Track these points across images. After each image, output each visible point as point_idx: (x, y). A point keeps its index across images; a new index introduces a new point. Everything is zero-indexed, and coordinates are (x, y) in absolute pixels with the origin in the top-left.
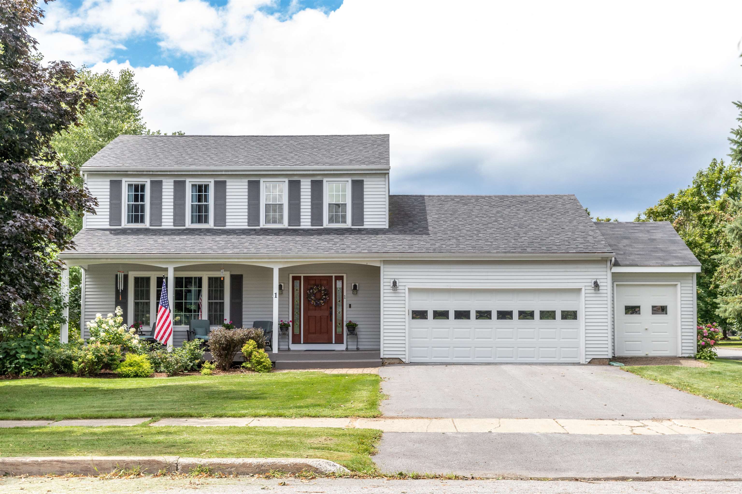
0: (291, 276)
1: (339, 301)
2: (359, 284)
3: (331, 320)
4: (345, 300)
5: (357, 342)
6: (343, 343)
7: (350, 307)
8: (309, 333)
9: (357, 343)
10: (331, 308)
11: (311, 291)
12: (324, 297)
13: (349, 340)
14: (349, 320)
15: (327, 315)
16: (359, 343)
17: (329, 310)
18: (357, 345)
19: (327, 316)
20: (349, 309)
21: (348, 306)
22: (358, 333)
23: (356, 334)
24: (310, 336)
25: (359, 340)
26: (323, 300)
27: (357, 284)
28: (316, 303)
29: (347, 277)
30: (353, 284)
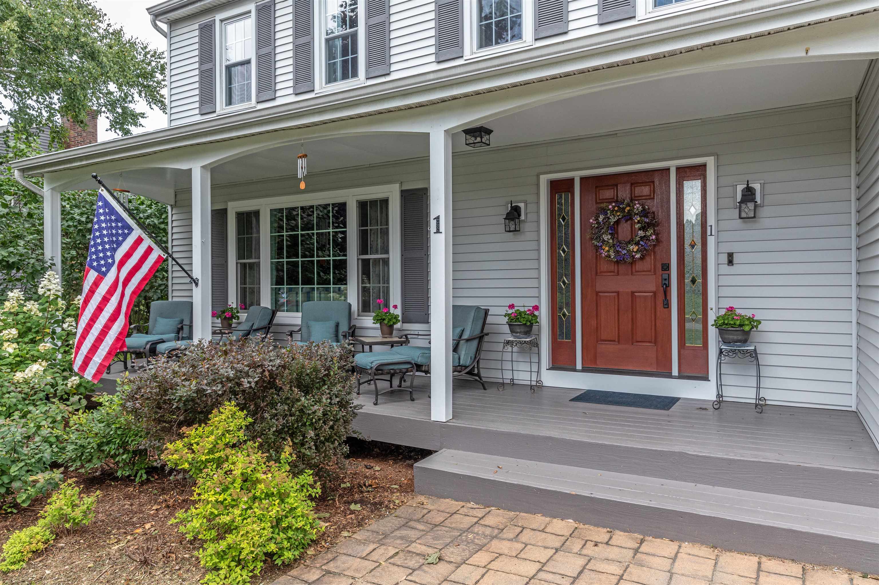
0: (544, 179)
1: (693, 246)
2: (763, 186)
3: (667, 305)
4: (711, 241)
5: (759, 376)
6: (706, 378)
7: (730, 262)
8: (599, 340)
9: (759, 382)
10: (666, 267)
11: (601, 218)
12: (641, 233)
13: (725, 369)
14: (726, 303)
15: (654, 289)
16: (765, 383)
17: (660, 271)
18: (758, 388)
19: (655, 293)
20: (725, 269)
21: (724, 258)
22: (761, 349)
23: (754, 355)
24: (603, 347)
25: (764, 371)
26: (637, 244)
27: (757, 186)
28: (617, 252)
29: (718, 167)
30: (740, 188)
